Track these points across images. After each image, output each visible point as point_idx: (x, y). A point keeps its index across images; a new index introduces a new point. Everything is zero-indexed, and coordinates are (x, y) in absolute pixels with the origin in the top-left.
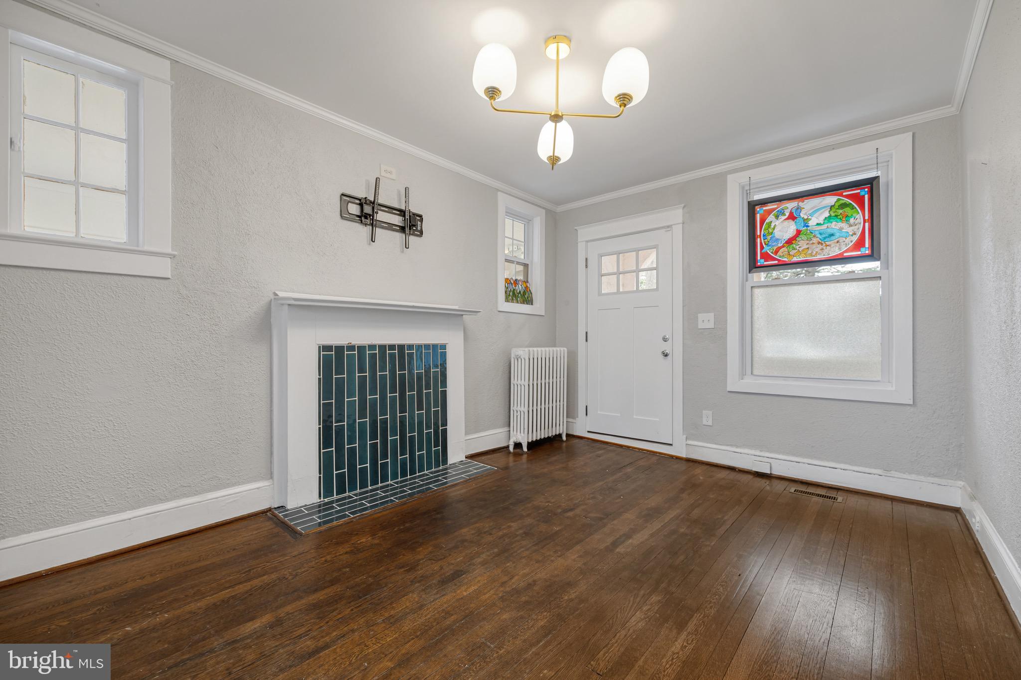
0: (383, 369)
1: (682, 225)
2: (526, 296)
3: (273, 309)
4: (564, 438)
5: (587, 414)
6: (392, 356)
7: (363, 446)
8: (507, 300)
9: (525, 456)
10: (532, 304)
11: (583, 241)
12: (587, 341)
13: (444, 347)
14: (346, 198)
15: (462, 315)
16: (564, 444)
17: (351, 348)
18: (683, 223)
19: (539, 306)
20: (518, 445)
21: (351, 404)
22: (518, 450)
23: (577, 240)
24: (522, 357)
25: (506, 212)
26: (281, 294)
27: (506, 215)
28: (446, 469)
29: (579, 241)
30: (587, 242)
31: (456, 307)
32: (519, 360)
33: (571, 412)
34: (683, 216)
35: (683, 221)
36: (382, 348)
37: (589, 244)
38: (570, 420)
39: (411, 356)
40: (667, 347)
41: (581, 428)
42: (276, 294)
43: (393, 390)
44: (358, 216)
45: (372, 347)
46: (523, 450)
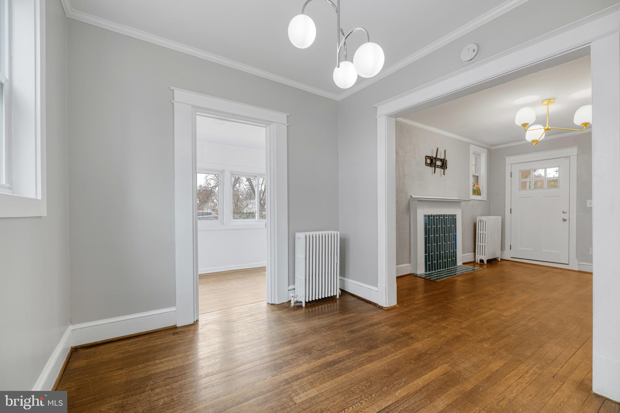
0: (439, 224)
1: (576, 156)
2: (478, 192)
3: (411, 202)
4: (499, 260)
5: (511, 249)
6: (442, 220)
7: (434, 254)
8: (473, 194)
9: (485, 266)
10: (481, 195)
11: (509, 164)
12: (511, 213)
13: (455, 216)
14: (427, 157)
15: (461, 202)
16: (499, 263)
17: (431, 216)
18: (577, 155)
19: (483, 197)
20: (482, 261)
22: (481, 263)
23: (505, 163)
24: (484, 221)
25: (473, 153)
26: (413, 196)
27: (473, 155)
28: (456, 268)
29: (506, 163)
30: (512, 164)
31: (457, 198)
32: (482, 222)
33: (502, 249)
34: (578, 151)
35: (577, 154)
36: (439, 216)
37: (513, 165)
38: (502, 252)
39: (447, 219)
40: (566, 216)
41: (507, 255)
42: (411, 197)
43: (442, 233)
44: (429, 164)
45: (436, 216)
46: (484, 263)
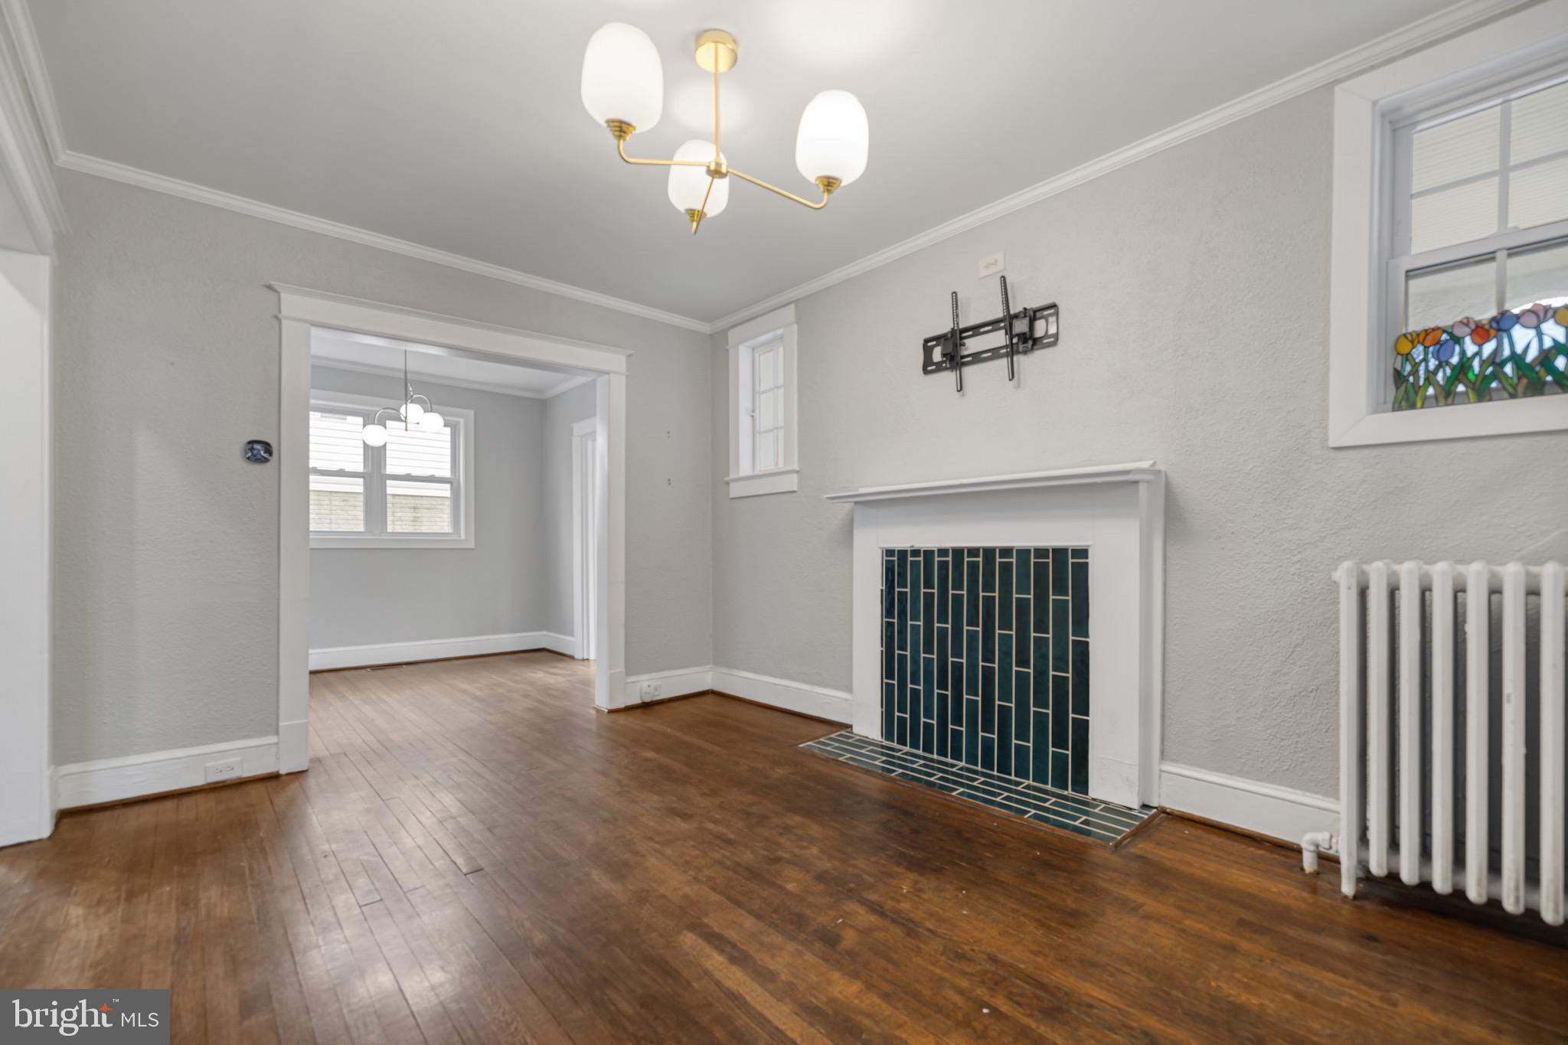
0: (958, 585)
6: (973, 567)
13: (1082, 553)
14: (930, 343)
17: (916, 552)
21: (915, 628)
36: (958, 553)
39: (1006, 568)
43: (973, 622)
44: (943, 361)
45: (943, 552)
